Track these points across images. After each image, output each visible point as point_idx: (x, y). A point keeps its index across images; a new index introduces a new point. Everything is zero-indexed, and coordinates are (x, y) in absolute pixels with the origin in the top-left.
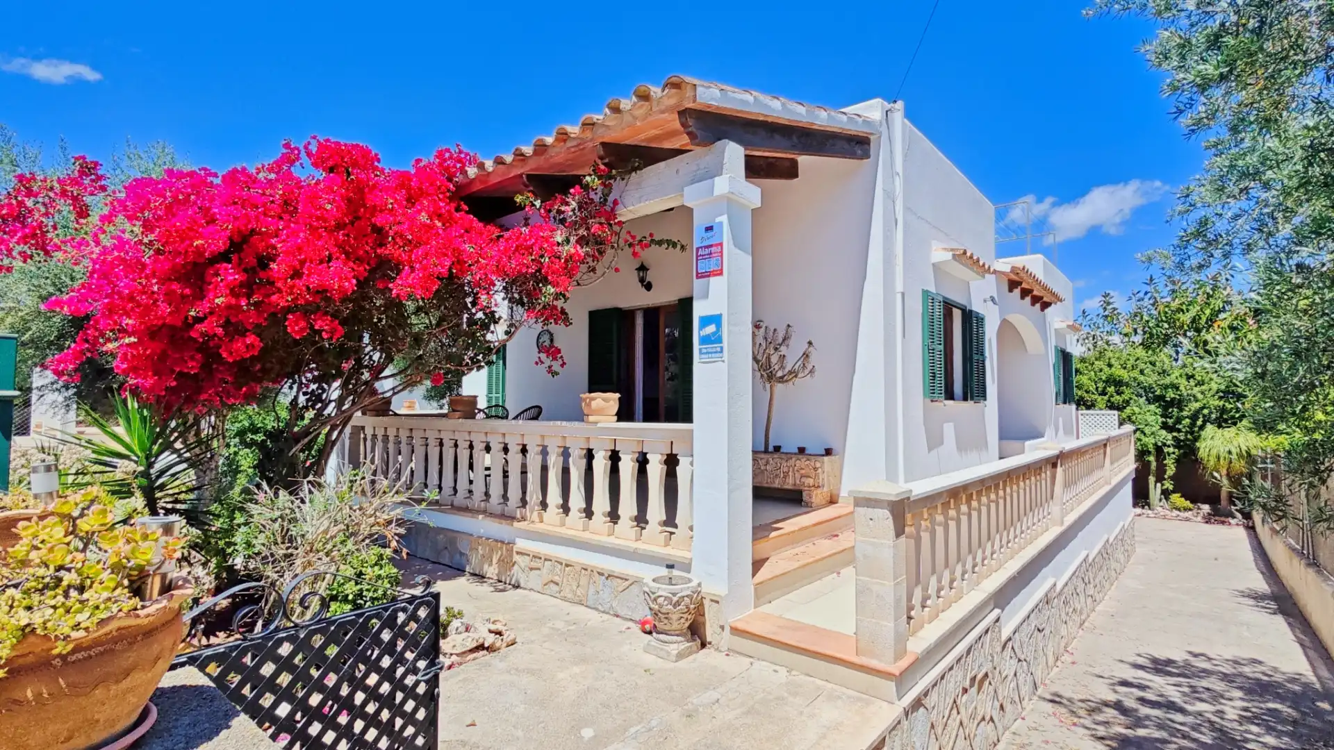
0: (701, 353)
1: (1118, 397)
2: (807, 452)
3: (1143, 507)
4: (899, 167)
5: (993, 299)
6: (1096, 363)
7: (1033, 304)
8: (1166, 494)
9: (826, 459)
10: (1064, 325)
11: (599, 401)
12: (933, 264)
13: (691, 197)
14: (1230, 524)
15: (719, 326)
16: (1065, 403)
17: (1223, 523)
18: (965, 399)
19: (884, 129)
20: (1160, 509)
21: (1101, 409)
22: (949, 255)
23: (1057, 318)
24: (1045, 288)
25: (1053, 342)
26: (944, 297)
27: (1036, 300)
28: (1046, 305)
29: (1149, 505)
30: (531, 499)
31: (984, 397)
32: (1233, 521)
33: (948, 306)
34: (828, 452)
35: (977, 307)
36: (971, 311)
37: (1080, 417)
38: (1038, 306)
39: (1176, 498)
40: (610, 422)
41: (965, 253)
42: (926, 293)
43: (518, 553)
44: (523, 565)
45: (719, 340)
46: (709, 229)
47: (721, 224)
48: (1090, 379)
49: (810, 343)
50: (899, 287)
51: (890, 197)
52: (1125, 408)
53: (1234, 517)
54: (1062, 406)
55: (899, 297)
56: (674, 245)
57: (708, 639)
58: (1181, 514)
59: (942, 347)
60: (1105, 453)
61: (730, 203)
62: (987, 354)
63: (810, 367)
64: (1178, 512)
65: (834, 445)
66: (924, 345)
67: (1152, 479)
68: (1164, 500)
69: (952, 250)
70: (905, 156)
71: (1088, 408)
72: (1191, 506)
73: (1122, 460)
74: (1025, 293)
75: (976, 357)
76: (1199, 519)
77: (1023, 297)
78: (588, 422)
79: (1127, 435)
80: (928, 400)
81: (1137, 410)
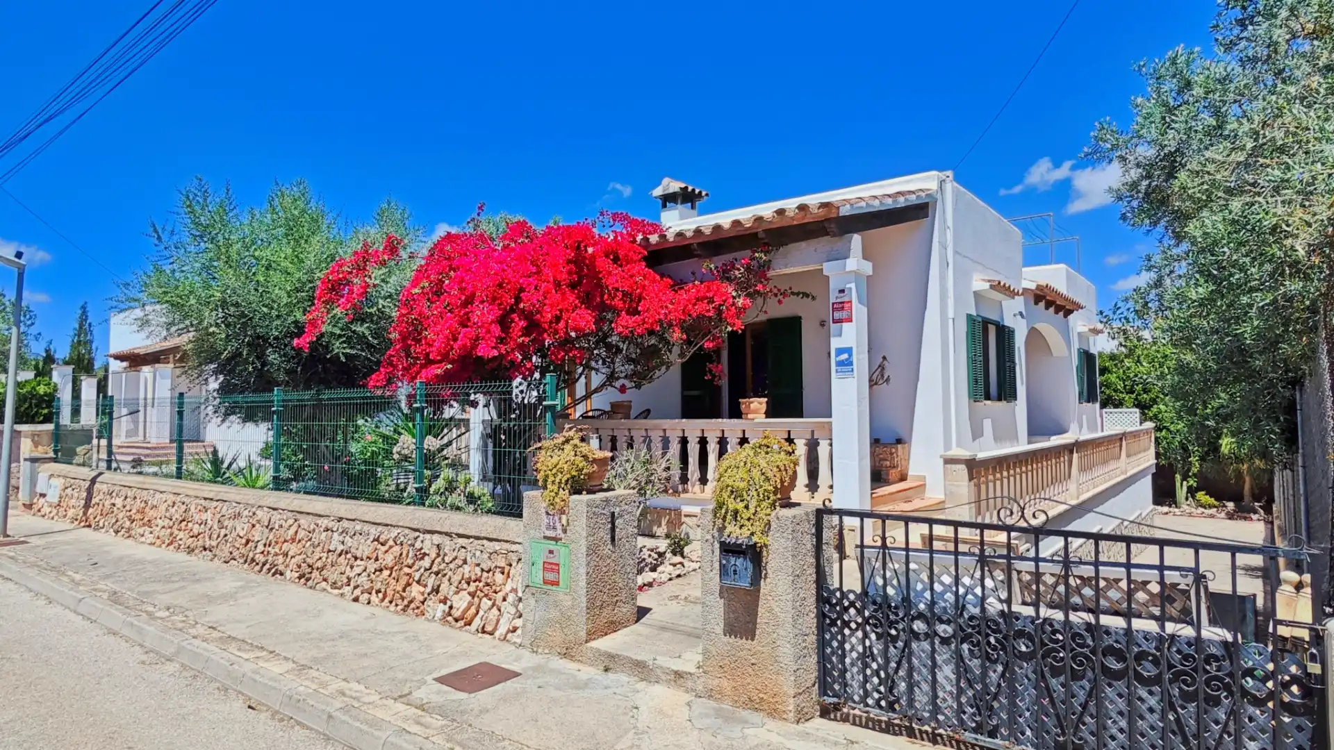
0: (837, 372)
1: (1145, 396)
2: (882, 442)
3: (1170, 506)
4: (950, 222)
5: (1021, 314)
6: (1126, 360)
7: (1057, 312)
8: (1192, 491)
9: (899, 446)
10: (1085, 329)
11: (756, 403)
12: (975, 292)
13: (828, 268)
14: (1252, 519)
15: (850, 355)
16: (1089, 402)
17: (1245, 518)
18: (999, 399)
19: (939, 195)
20: (1187, 507)
21: (1127, 407)
22: (987, 286)
23: (1079, 323)
24: (1066, 299)
25: (1076, 346)
26: (983, 317)
27: (1058, 309)
28: (1068, 313)
29: (1175, 503)
30: (692, 476)
31: (1015, 398)
32: (1255, 517)
33: (986, 323)
34: (899, 441)
35: (1008, 322)
36: (1003, 326)
37: (1105, 415)
38: (1061, 314)
39: (1201, 495)
40: (761, 418)
41: (999, 283)
42: (969, 316)
43: (686, 516)
44: (691, 524)
45: (851, 364)
46: (842, 291)
47: (850, 289)
48: (1118, 377)
49: (884, 358)
50: (951, 314)
51: (944, 247)
52: (1152, 406)
53: (1255, 512)
54: (1085, 404)
55: (951, 321)
56: (807, 296)
57: (848, 553)
58: (1206, 511)
59: (981, 358)
60: (1121, 446)
61: (857, 275)
62: (1017, 361)
63: (886, 377)
64: (1203, 510)
65: (904, 435)
66: (968, 357)
67: (1178, 477)
68: (1190, 499)
69: (989, 281)
70: (955, 210)
71: (1116, 406)
72: (1216, 503)
73: (1140, 456)
74: (1049, 305)
75: (1008, 364)
76: (1223, 515)
77: (1047, 308)
78: (747, 419)
79: (1147, 432)
80: (972, 401)
81: (1162, 407)
